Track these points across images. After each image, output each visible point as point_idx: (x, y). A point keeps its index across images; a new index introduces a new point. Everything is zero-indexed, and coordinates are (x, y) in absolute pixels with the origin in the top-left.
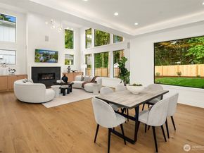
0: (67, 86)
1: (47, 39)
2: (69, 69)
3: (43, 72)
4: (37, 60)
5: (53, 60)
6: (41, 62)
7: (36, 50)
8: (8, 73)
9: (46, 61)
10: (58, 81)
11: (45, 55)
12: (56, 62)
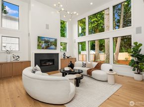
1: (47, 27)
2: (64, 55)
4: (39, 47)
6: (43, 48)
7: (39, 37)
8: (13, 60)
9: (47, 48)
11: (46, 42)
12: (55, 49)
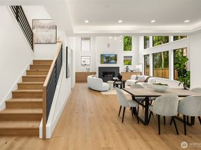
0: (120, 83)
1: (109, 45)
2: (127, 69)
3: (107, 71)
4: (102, 62)
5: (113, 61)
7: (101, 55)
9: (107, 62)
10: (114, 78)
11: (107, 58)
12: (115, 63)
